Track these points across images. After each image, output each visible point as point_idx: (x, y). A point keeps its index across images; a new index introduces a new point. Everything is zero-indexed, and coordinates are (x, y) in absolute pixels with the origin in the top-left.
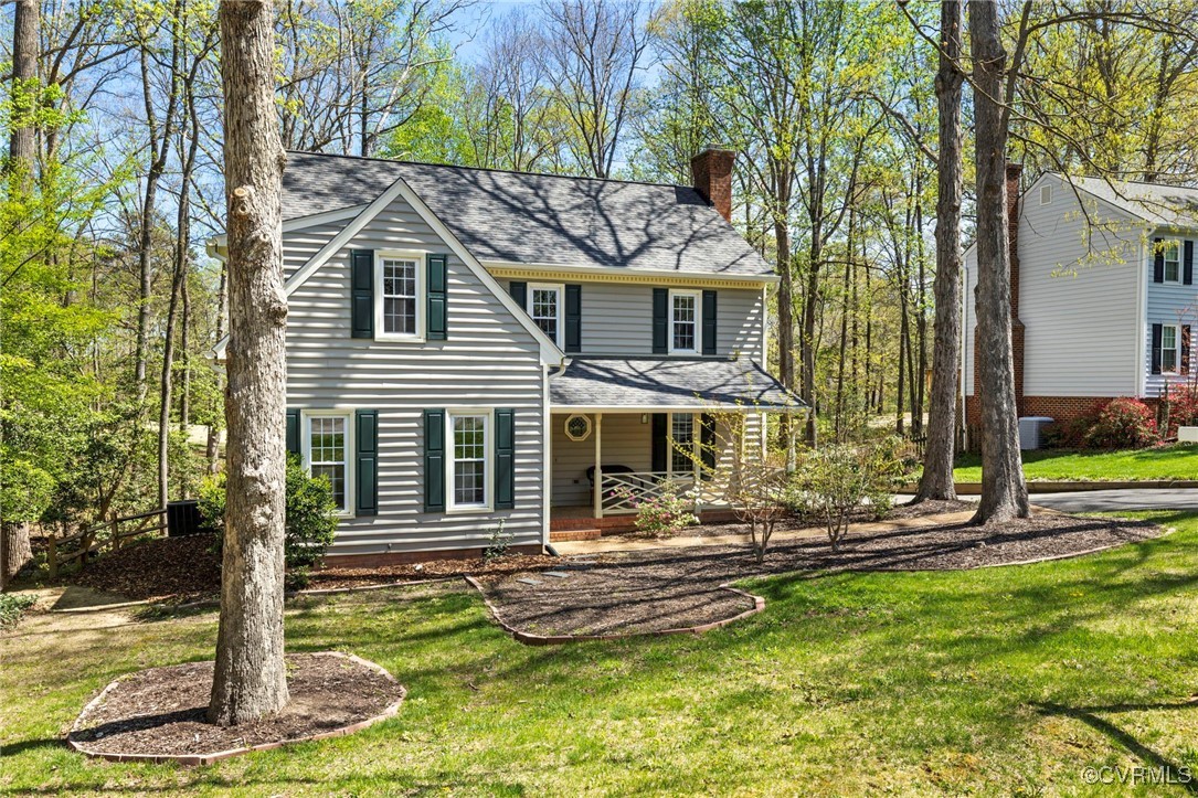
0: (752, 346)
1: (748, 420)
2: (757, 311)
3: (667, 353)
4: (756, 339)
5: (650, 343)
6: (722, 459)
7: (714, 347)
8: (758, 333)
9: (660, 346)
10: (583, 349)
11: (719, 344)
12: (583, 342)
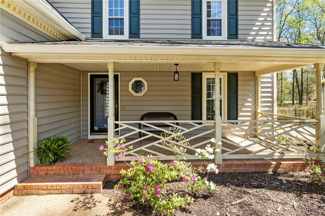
0: (266, 33)
1: (263, 83)
2: (268, 9)
3: (202, 38)
4: (268, 28)
5: (190, 32)
6: (243, 109)
7: (237, 34)
8: (270, 24)
9: (196, 34)
10: (141, 36)
11: (240, 32)
12: (141, 31)
